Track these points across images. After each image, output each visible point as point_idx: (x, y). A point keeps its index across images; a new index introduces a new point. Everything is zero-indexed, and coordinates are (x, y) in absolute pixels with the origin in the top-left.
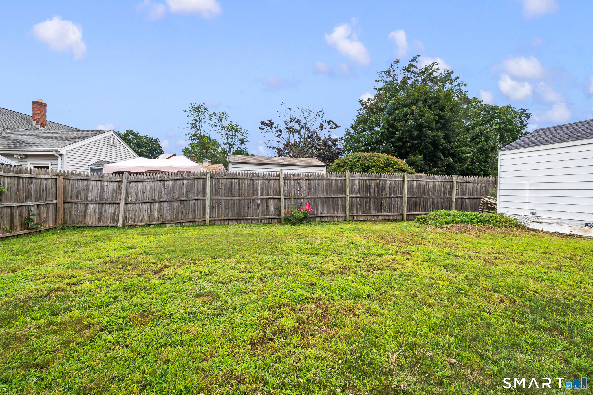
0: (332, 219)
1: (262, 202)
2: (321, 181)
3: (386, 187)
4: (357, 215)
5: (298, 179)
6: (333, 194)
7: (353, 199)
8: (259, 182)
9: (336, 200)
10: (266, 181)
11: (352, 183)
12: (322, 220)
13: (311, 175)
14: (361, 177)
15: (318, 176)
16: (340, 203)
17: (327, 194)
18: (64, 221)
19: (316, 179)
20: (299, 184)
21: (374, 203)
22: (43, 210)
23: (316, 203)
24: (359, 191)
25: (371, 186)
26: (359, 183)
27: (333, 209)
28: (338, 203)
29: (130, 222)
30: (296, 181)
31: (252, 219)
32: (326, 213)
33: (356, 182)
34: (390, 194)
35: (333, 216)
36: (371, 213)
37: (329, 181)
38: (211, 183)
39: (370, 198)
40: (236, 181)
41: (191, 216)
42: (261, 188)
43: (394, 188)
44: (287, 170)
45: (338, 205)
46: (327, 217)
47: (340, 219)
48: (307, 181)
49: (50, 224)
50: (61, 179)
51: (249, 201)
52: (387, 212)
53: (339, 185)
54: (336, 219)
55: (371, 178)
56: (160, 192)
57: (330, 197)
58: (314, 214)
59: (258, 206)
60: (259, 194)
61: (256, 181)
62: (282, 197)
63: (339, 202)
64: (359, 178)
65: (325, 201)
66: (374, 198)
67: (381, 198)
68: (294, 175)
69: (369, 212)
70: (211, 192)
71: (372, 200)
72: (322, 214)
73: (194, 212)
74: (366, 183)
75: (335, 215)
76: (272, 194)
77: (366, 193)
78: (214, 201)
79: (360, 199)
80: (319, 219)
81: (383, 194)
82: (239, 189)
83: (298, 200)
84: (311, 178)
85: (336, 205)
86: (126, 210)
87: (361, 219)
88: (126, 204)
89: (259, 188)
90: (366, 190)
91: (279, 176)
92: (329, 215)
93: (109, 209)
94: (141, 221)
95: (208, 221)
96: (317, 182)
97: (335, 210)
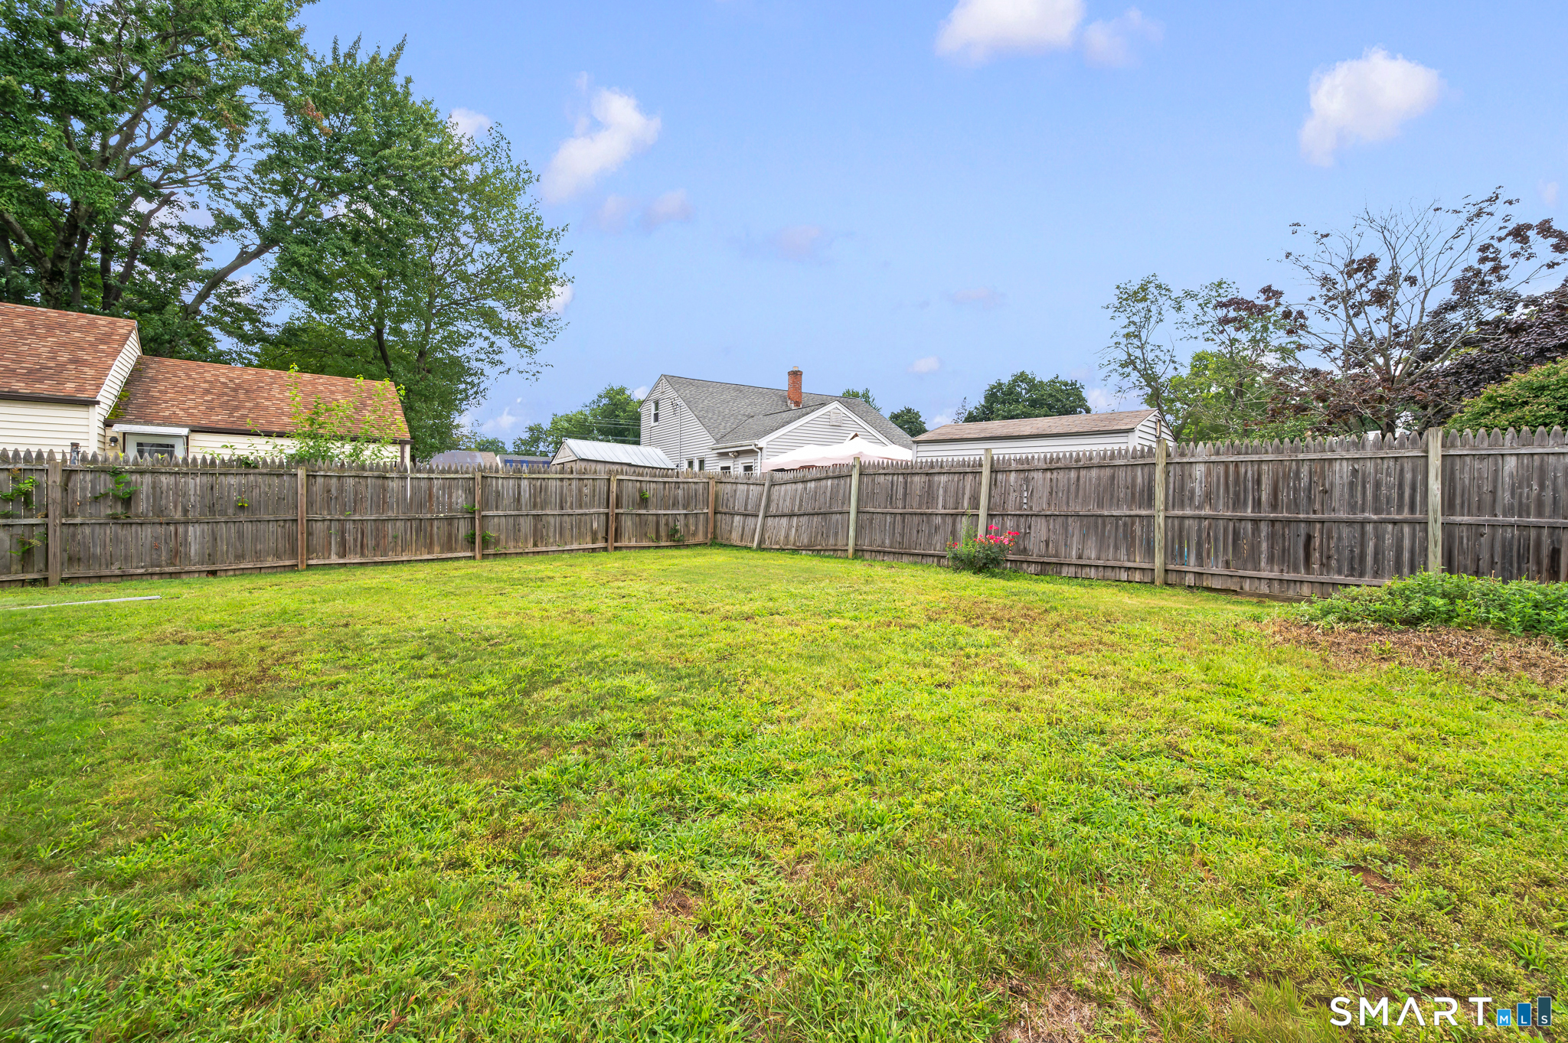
0: (1109, 573)
1: (944, 522)
2: (1083, 473)
3: (1332, 484)
4: (1197, 569)
5: (1025, 468)
6: (1118, 507)
7: (1187, 522)
8: (943, 479)
9: (1125, 524)
10: (956, 477)
11: (1182, 476)
12: (1080, 571)
13: (1059, 459)
14: (1218, 453)
15: (1078, 460)
16: (1138, 532)
17: (1100, 505)
18: (715, 537)
19: (1070, 469)
20: (1027, 480)
21: (1272, 537)
22: (692, 520)
23: (1065, 527)
24: (1208, 497)
25: (1259, 482)
26: (1209, 474)
27: (1116, 548)
28: (1133, 532)
29: (767, 544)
30: (1022, 475)
31: (923, 555)
32: (1093, 556)
33: (1199, 471)
34: (1353, 508)
35: (1113, 567)
36: (1257, 568)
37: (1108, 472)
38: (860, 482)
39: (1256, 522)
40: (901, 478)
41: (832, 541)
42: (945, 491)
43: (1377, 485)
44: (1003, 451)
45: (1133, 539)
46: (1097, 567)
47: (1138, 576)
48: (1048, 474)
49: (700, 538)
50: (712, 483)
51: (920, 518)
52: (1340, 573)
53: (1139, 480)
54: (1124, 576)
55: (1255, 458)
56: (801, 500)
57: (1106, 513)
58: (1056, 556)
59: (937, 528)
60: (940, 505)
61: (936, 478)
62: (982, 512)
63: (1137, 527)
64: (1207, 459)
65: (1094, 524)
66: (1273, 522)
67: (1308, 522)
68: (1019, 461)
69: (1249, 566)
70: (859, 500)
71: (1264, 528)
72: (1080, 557)
73: (836, 534)
74: (1237, 473)
75: (1118, 564)
76: (966, 504)
77: (1238, 503)
78: (866, 517)
79: (1213, 522)
80: (1072, 570)
81: (1317, 506)
82: (905, 494)
83: (1022, 520)
84: (1059, 465)
85: (1125, 537)
86: (763, 526)
87: (1216, 584)
88: (766, 517)
89: (941, 491)
90: (1237, 494)
91: (981, 465)
92: (1100, 563)
93: (750, 521)
94: (777, 543)
95: (851, 551)
96: (1073, 474)
97: (1123, 551)
